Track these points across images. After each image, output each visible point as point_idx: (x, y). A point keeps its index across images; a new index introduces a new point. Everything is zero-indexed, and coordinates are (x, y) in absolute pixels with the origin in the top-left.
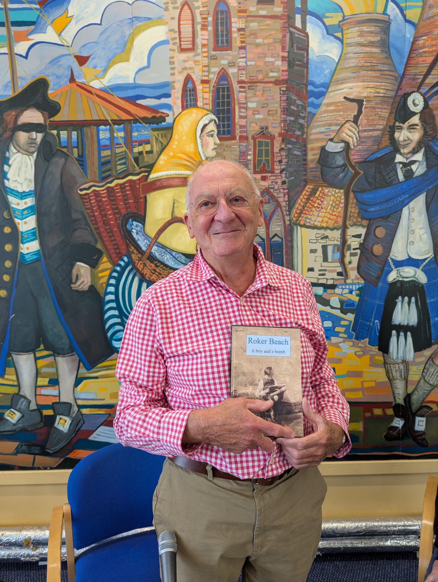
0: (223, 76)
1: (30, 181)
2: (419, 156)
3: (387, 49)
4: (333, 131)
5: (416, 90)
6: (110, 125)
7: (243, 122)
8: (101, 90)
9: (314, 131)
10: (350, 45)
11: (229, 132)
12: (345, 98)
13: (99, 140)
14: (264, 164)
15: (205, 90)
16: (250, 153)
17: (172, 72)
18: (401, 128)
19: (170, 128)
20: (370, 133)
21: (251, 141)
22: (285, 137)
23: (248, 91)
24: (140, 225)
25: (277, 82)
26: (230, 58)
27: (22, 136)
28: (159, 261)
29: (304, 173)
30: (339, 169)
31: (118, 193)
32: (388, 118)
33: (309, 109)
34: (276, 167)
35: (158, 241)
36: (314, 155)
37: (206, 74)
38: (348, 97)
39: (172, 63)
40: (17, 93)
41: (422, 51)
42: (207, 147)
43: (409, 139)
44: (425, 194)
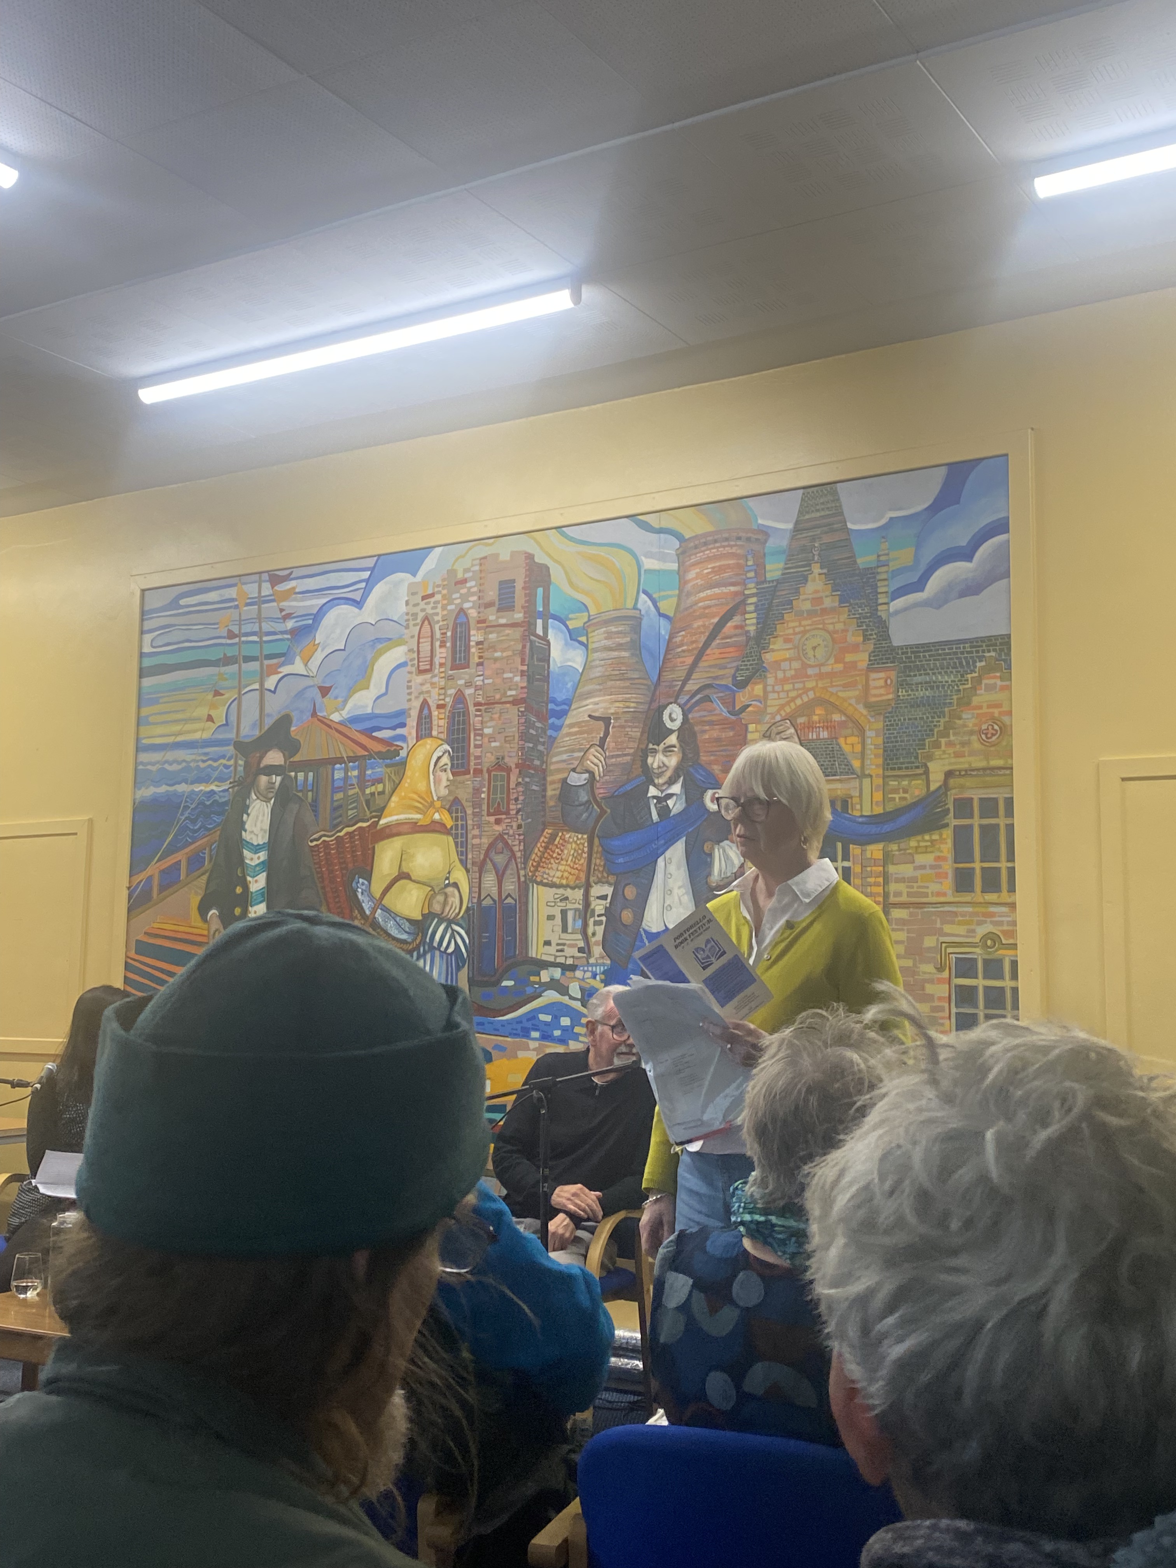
0: (460, 698)
1: (265, 832)
2: (676, 788)
3: (638, 652)
4: (576, 759)
5: (672, 700)
6: (345, 763)
7: (478, 752)
8: (340, 723)
9: (555, 759)
10: (595, 650)
11: (463, 765)
12: (590, 716)
13: (333, 780)
14: (499, 804)
15: (442, 716)
16: (484, 789)
17: (409, 697)
18: (655, 751)
19: (403, 763)
20: (618, 759)
21: (486, 776)
22: (523, 767)
23: (484, 714)
24: (366, 882)
25: (515, 702)
26: (467, 677)
27: (263, 779)
28: (382, 929)
29: (542, 813)
30: (582, 807)
31: (347, 843)
32: (640, 739)
33: (550, 732)
34: (512, 807)
35: (383, 902)
36: (554, 790)
37: (442, 697)
38: (593, 714)
39: (409, 687)
40: (263, 732)
41: (680, 650)
42: (439, 785)
43: (664, 765)
44: (684, 838)
